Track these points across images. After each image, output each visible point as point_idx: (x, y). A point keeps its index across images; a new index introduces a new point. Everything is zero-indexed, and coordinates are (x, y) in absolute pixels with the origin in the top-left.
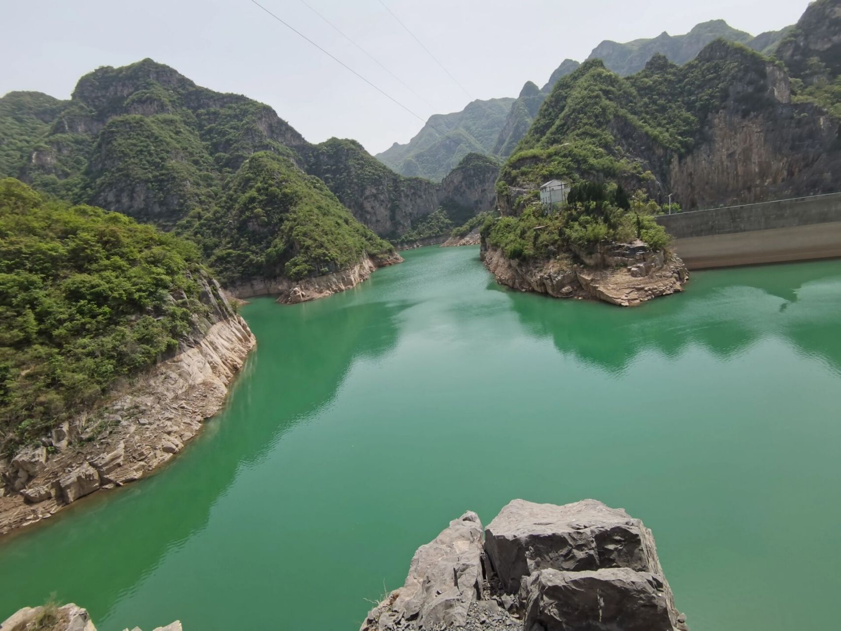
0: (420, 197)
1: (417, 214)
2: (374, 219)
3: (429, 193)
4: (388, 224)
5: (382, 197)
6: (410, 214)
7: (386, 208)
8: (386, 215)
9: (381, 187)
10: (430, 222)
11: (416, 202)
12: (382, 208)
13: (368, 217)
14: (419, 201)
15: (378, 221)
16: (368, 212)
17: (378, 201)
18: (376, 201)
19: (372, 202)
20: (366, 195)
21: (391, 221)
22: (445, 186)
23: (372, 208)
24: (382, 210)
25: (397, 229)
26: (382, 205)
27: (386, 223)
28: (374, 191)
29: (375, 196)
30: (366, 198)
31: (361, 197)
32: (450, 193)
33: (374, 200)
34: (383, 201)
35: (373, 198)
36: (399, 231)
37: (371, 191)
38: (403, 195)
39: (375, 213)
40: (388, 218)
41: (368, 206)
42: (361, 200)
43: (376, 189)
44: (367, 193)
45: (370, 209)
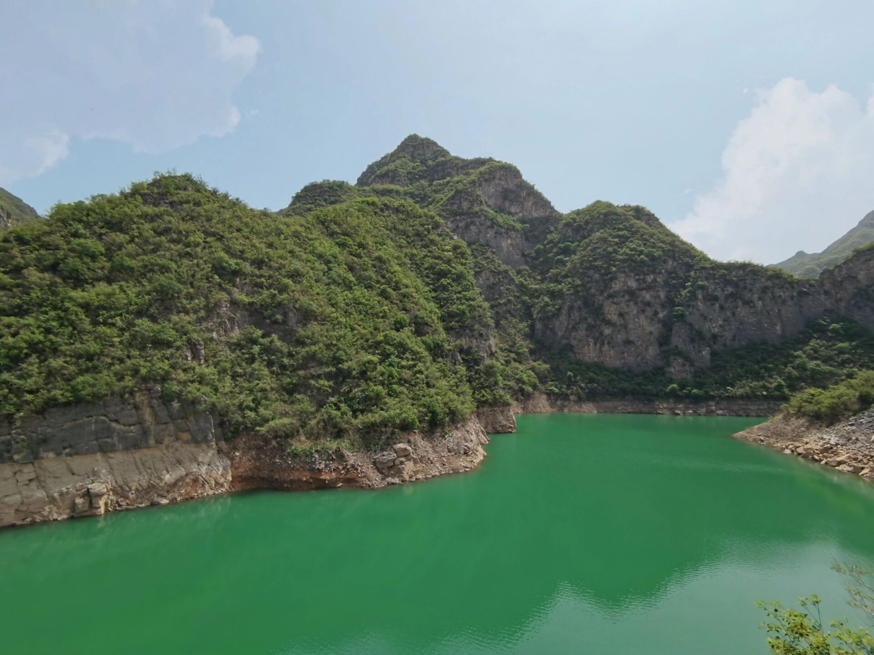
0: (747, 303)
1: (734, 339)
2: (620, 337)
3: (774, 297)
4: (652, 351)
5: (647, 296)
6: (715, 337)
7: (652, 319)
8: (651, 333)
9: (650, 278)
10: (764, 360)
11: (734, 314)
12: (642, 317)
13: (607, 331)
14: (742, 311)
15: (628, 342)
16: (609, 323)
17: (636, 304)
18: (631, 303)
19: (623, 305)
20: (611, 291)
21: (661, 345)
22: (827, 286)
23: (621, 315)
24: (643, 321)
25: (669, 364)
26: (643, 311)
27: (646, 349)
28: (633, 284)
29: (631, 293)
30: (611, 296)
31: (602, 293)
32: (843, 304)
33: (629, 301)
34: (648, 304)
35: (627, 297)
36: (672, 370)
37: (625, 282)
38: (700, 297)
39: (625, 327)
40: (652, 339)
41: (611, 312)
42: (601, 298)
43: (638, 280)
44: (617, 286)
45: (614, 318)
